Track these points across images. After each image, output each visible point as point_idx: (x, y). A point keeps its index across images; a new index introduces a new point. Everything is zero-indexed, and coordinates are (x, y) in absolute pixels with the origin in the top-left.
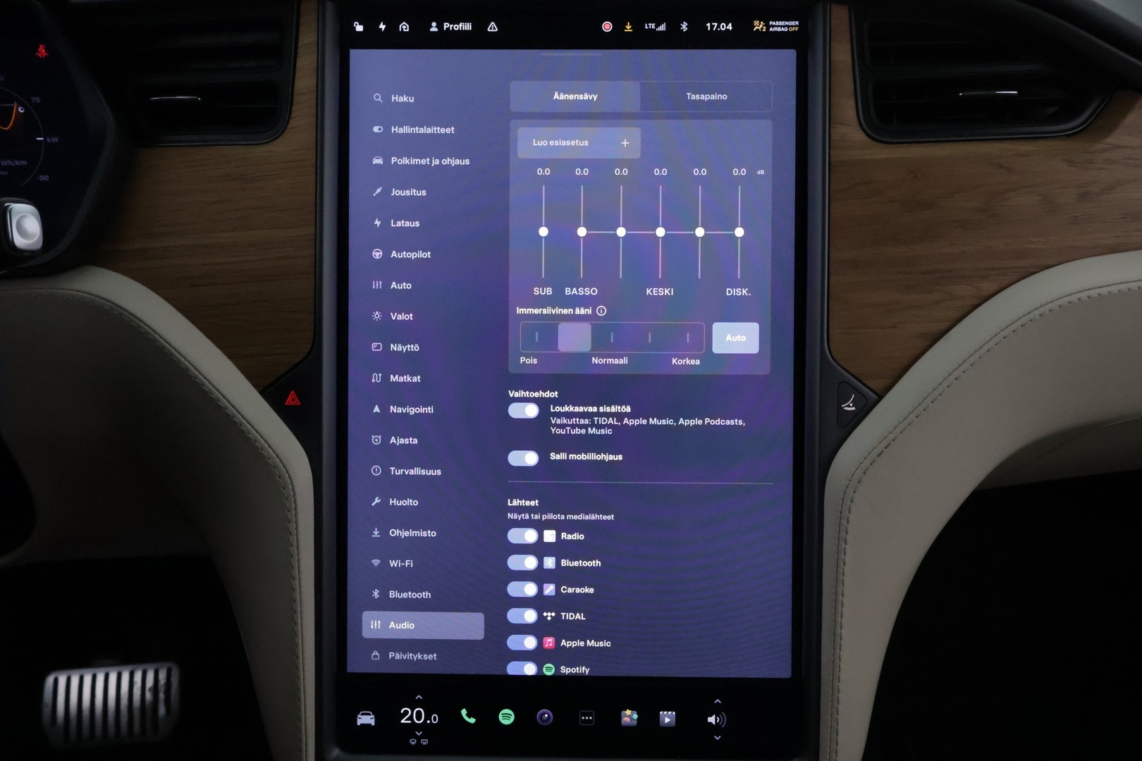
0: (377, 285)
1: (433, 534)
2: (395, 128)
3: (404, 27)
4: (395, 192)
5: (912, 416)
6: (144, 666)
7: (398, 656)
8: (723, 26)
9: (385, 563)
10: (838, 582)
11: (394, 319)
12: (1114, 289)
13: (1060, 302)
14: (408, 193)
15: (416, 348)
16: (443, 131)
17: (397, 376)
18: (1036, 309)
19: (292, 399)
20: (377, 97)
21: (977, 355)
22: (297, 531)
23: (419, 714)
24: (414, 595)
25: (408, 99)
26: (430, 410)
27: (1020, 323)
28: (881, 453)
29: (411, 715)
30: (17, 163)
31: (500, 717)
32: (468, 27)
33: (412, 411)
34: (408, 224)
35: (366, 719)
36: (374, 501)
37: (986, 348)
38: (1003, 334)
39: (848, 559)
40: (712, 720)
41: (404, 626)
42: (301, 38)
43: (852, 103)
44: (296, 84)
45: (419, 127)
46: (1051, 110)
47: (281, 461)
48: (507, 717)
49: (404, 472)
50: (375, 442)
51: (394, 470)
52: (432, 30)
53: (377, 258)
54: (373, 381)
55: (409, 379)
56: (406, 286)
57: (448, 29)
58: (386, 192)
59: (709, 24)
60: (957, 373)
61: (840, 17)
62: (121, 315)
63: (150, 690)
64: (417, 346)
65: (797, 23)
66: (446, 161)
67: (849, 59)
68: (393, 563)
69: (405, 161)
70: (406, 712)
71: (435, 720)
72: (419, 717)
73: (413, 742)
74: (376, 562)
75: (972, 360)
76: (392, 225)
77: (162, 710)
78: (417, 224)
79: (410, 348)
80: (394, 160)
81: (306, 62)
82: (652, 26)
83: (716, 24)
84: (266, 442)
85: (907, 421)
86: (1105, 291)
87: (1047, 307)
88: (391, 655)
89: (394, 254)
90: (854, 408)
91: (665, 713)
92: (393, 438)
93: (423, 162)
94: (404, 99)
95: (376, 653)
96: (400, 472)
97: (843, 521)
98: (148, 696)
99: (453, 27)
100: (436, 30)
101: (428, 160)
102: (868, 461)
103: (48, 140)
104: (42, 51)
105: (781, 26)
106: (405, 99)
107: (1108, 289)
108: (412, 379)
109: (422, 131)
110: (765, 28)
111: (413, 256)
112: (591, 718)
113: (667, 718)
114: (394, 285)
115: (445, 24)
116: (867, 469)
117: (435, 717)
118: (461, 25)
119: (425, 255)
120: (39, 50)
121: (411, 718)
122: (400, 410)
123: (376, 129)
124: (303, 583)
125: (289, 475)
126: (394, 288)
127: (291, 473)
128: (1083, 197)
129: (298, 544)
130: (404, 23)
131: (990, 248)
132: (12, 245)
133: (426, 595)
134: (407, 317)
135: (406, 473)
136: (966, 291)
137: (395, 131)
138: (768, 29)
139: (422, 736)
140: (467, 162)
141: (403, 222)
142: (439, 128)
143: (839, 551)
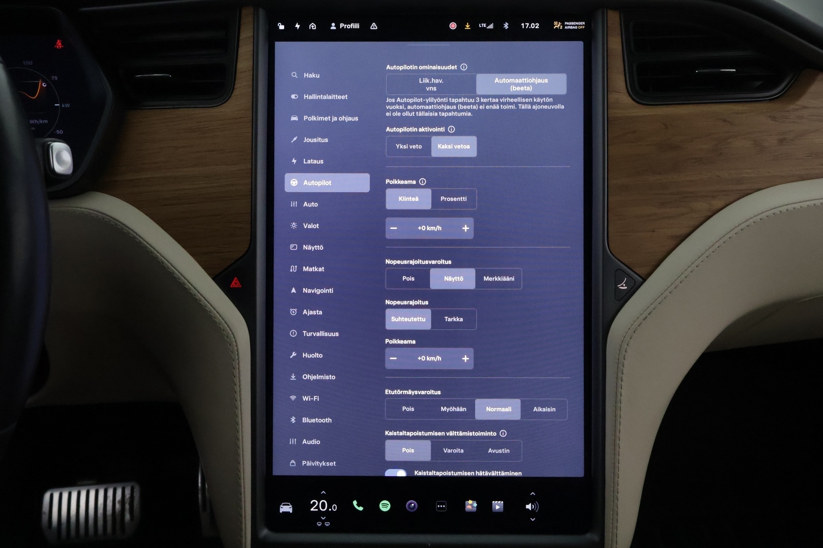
0: (294, 204)
1: (333, 378)
2: (306, 95)
3: (313, 26)
4: (307, 140)
5: (667, 293)
6: (115, 485)
7: (309, 464)
8: (533, 26)
9: (299, 399)
10: (616, 408)
11: (305, 227)
12: (804, 205)
13: (767, 214)
14: (315, 140)
15: (321, 248)
16: (339, 97)
17: (308, 267)
18: (751, 219)
19: (235, 284)
20: (294, 74)
21: (711, 250)
22: (239, 374)
23: (323, 504)
24: (320, 421)
25: (315, 76)
26: (331, 291)
27: (740, 228)
28: (646, 318)
29: (318, 505)
30: (41, 122)
31: (381, 506)
32: (356, 26)
33: (318, 292)
34: (315, 162)
35: (286, 508)
36: (292, 354)
37: (717, 245)
38: (728, 236)
39: (623, 392)
40: (529, 507)
41: (313, 442)
42: (241, 34)
43: (622, 77)
44: (238, 65)
45: (323, 95)
46: (758, 83)
47: (228, 326)
48: (385, 506)
49: (312, 334)
50: (292, 313)
51: (306, 333)
52: (332, 28)
53: (294, 185)
54: (291, 271)
55: (316, 270)
56: (314, 205)
57: (343, 27)
58: (301, 139)
59: (523, 24)
60: (697, 263)
61: (614, 18)
62: (116, 225)
63: (119, 502)
64: (322, 246)
65: (584, 23)
66: (342, 119)
67: (620, 47)
68: (305, 398)
69: (313, 118)
70: (314, 503)
71: (335, 509)
72: (323, 506)
73: (319, 524)
74: (293, 398)
75: (707, 253)
76: (305, 163)
77: (127, 516)
78: (322, 162)
79: (317, 248)
80: (305, 118)
81: (245, 51)
82: (484, 25)
83: (528, 24)
84: (218, 312)
85: (663, 296)
86: (797, 206)
87: (759, 217)
88: (304, 463)
89: (306, 183)
90: (626, 288)
91: (496, 502)
92: (305, 310)
93: (326, 119)
94: (312, 76)
95: (293, 461)
96: (310, 334)
97: (620, 366)
98: (118, 506)
99: (346, 26)
100: (335, 28)
101: (329, 117)
102: (636, 324)
103: (63, 106)
104: (59, 44)
105: (573, 26)
106: (314, 76)
107: (800, 204)
108: (318, 269)
109: (325, 97)
110: (562, 26)
111: (319, 184)
112: (444, 506)
113: (498, 506)
114: (305, 204)
115: (341, 24)
116: (636, 329)
117: (334, 507)
118: (352, 25)
119: (327, 183)
120: (57, 43)
121: (317, 507)
122: (310, 291)
123: (293, 96)
124: (243, 411)
125: (234, 335)
126: (306, 206)
127: (235, 334)
128: (782, 141)
129: (240, 384)
130: (313, 24)
131: (718, 176)
132: (53, 171)
133: (328, 420)
134: (315, 226)
135: (315, 335)
136: (702, 206)
137: (306, 98)
138: (564, 27)
139: (325, 520)
140: (356, 119)
141: (312, 160)
142: (336, 96)
143: (617, 386)
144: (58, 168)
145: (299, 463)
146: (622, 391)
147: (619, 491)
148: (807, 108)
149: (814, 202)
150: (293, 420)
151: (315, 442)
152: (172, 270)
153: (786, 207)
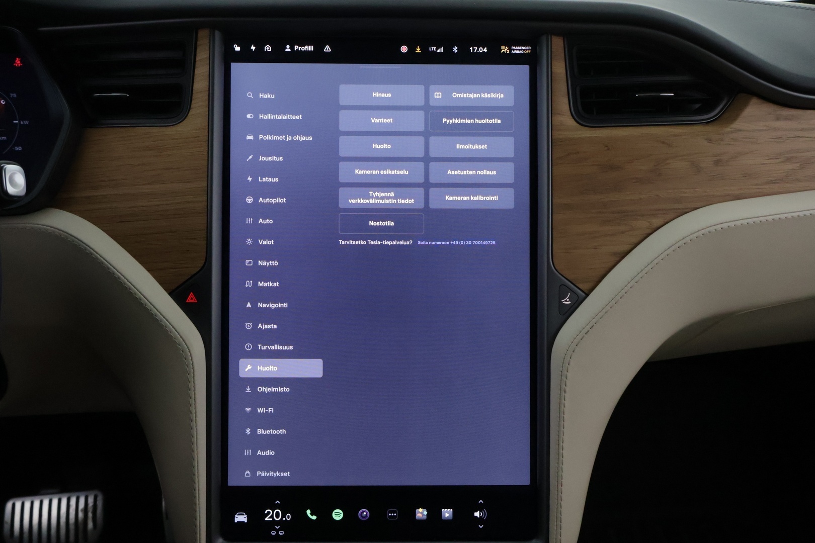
0: (249, 221)
1: (287, 390)
2: (261, 115)
3: (268, 48)
4: (262, 159)
5: (608, 307)
6: (77, 494)
7: (263, 474)
8: (481, 50)
9: (254, 410)
10: (560, 418)
11: (261, 244)
12: (739, 223)
13: (703, 232)
14: (270, 159)
15: (276, 263)
16: (294, 117)
17: (263, 282)
18: (688, 236)
19: (191, 299)
20: (250, 95)
21: (650, 267)
22: (194, 387)
23: (277, 514)
24: (274, 432)
25: (270, 96)
26: (285, 305)
27: (677, 245)
28: (588, 331)
29: (272, 515)
31: (333, 515)
32: (310, 48)
33: (273, 306)
34: (270, 180)
35: (241, 518)
36: (247, 367)
37: (656, 261)
38: (666, 253)
40: (477, 514)
41: (267, 453)
42: (198, 55)
43: (566, 100)
44: (194, 86)
45: (278, 115)
46: (697, 106)
47: (184, 341)
48: (338, 515)
49: (267, 348)
50: (248, 327)
51: (261, 346)
52: (287, 50)
53: (249, 202)
54: (247, 286)
55: (271, 284)
56: (269, 221)
57: (297, 50)
58: (256, 158)
59: (471, 48)
60: (636, 279)
61: (558, 43)
62: (73, 241)
63: (82, 510)
64: (276, 262)
65: (530, 48)
66: (296, 138)
67: (564, 71)
68: (260, 410)
69: (269, 137)
70: (269, 513)
71: (288, 518)
72: (277, 516)
73: (273, 533)
74: (248, 410)
75: (646, 270)
76: (260, 181)
77: (90, 525)
78: (277, 180)
79: (272, 263)
80: (261, 137)
81: (201, 71)
82: (434, 49)
83: (476, 48)
84: (173, 327)
85: (604, 311)
86: (732, 224)
87: (695, 235)
88: (258, 473)
89: (261, 200)
90: (570, 302)
91: (446, 510)
92: (260, 324)
93: (281, 138)
94: (267, 96)
95: (248, 472)
96: (265, 348)
97: (564, 378)
98: (81, 515)
99: (301, 49)
100: (289, 50)
101: (284, 137)
102: (579, 337)
103: (22, 123)
104: (18, 63)
105: (519, 50)
106: (269, 96)
107: (734, 223)
108: (273, 284)
109: (280, 117)
110: (508, 51)
111: (274, 201)
112: (395, 514)
113: (447, 513)
114: (261, 221)
115: (295, 46)
116: (579, 343)
117: (288, 516)
118: (306, 47)
119: (282, 201)
120: (16, 61)
121: (272, 517)
122: (265, 306)
123: (249, 116)
124: (198, 423)
126: (261, 223)
127: (190, 348)
128: (717, 163)
129: (195, 397)
130: (268, 45)
131: (658, 196)
132: (6, 193)
133: (283, 431)
134: (270, 243)
135: (269, 349)
136: (642, 224)
137: (261, 117)
138: (510, 51)
139: (280, 529)
140: (310, 138)
141: (267, 178)
142: (291, 116)
143: (561, 398)
144: (11, 190)
145: (254, 473)
146: (566, 402)
147: (563, 498)
148: (740, 130)
149: (747, 221)
150: (248, 431)
151: (269, 453)
152: (129, 286)
153: (720, 226)
